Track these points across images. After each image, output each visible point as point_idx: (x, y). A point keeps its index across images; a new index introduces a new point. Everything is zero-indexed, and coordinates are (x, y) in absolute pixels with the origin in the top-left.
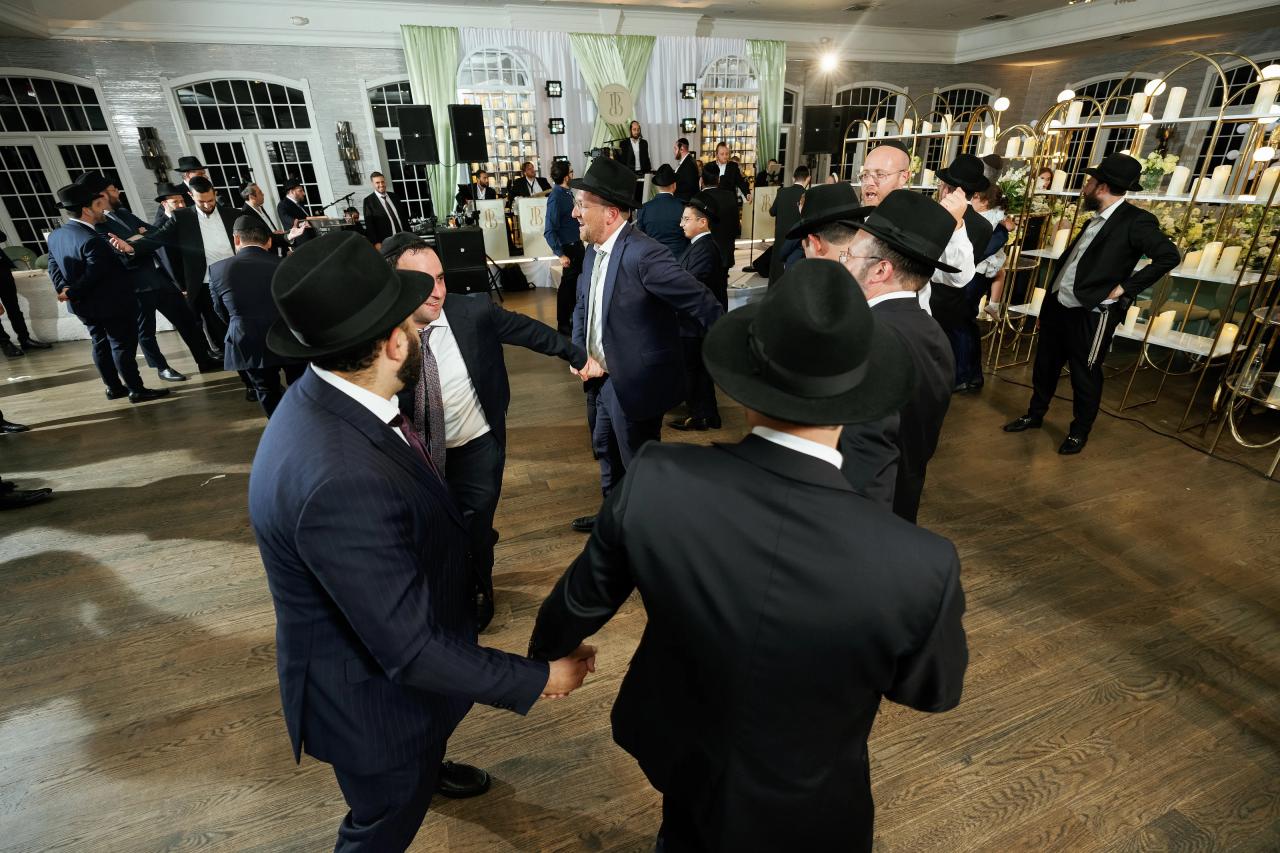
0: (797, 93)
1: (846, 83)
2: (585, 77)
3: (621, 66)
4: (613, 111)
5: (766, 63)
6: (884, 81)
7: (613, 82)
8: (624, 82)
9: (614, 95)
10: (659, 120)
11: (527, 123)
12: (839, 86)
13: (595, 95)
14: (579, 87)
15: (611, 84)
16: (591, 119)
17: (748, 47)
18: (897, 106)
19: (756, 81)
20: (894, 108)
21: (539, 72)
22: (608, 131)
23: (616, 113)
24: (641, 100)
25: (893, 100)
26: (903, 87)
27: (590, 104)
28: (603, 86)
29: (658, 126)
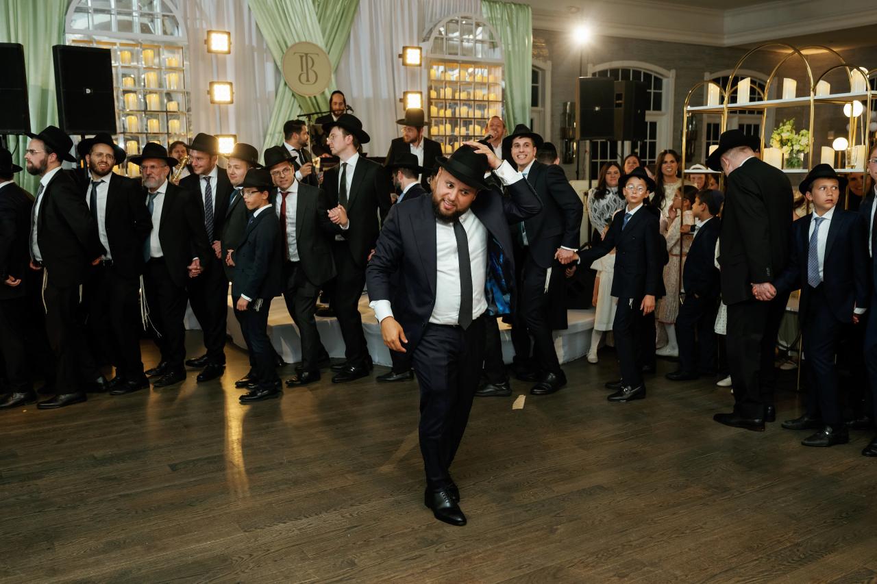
0: (543, 70)
1: (602, 61)
2: (264, 32)
3: (315, 19)
4: (304, 78)
5: (508, 29)
6: (646, 60)
7: (303, 40)
8: (320, 41)
9: (304, 57)
10: (368, 92)
11: (174, 87)
12: (594, 65)
13: (277, 55)
14: (254, 43)
15: (300, 43)
16: (271, 86)
17: (484, 10)
18: (664, 91)
19: (497, 50)
20: (660, 94)
21: (195, 19)
22: (296, 105)
23: (308, 80)
24: (342, 65)
25: (659, 83)
26: (669, 69)
27: (270, 68)
28: (289, 44)
29: (368, 100)
